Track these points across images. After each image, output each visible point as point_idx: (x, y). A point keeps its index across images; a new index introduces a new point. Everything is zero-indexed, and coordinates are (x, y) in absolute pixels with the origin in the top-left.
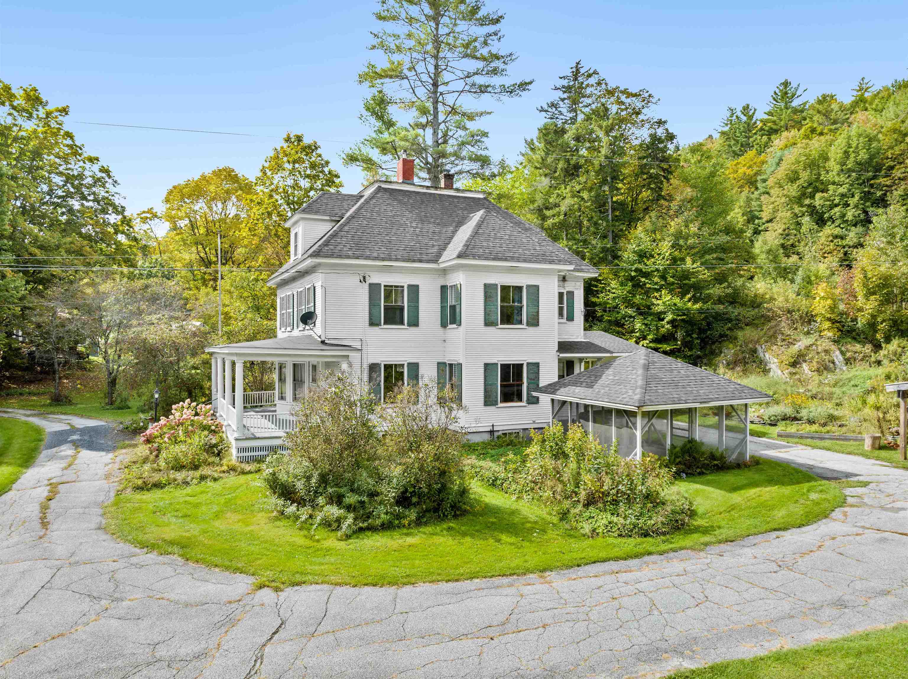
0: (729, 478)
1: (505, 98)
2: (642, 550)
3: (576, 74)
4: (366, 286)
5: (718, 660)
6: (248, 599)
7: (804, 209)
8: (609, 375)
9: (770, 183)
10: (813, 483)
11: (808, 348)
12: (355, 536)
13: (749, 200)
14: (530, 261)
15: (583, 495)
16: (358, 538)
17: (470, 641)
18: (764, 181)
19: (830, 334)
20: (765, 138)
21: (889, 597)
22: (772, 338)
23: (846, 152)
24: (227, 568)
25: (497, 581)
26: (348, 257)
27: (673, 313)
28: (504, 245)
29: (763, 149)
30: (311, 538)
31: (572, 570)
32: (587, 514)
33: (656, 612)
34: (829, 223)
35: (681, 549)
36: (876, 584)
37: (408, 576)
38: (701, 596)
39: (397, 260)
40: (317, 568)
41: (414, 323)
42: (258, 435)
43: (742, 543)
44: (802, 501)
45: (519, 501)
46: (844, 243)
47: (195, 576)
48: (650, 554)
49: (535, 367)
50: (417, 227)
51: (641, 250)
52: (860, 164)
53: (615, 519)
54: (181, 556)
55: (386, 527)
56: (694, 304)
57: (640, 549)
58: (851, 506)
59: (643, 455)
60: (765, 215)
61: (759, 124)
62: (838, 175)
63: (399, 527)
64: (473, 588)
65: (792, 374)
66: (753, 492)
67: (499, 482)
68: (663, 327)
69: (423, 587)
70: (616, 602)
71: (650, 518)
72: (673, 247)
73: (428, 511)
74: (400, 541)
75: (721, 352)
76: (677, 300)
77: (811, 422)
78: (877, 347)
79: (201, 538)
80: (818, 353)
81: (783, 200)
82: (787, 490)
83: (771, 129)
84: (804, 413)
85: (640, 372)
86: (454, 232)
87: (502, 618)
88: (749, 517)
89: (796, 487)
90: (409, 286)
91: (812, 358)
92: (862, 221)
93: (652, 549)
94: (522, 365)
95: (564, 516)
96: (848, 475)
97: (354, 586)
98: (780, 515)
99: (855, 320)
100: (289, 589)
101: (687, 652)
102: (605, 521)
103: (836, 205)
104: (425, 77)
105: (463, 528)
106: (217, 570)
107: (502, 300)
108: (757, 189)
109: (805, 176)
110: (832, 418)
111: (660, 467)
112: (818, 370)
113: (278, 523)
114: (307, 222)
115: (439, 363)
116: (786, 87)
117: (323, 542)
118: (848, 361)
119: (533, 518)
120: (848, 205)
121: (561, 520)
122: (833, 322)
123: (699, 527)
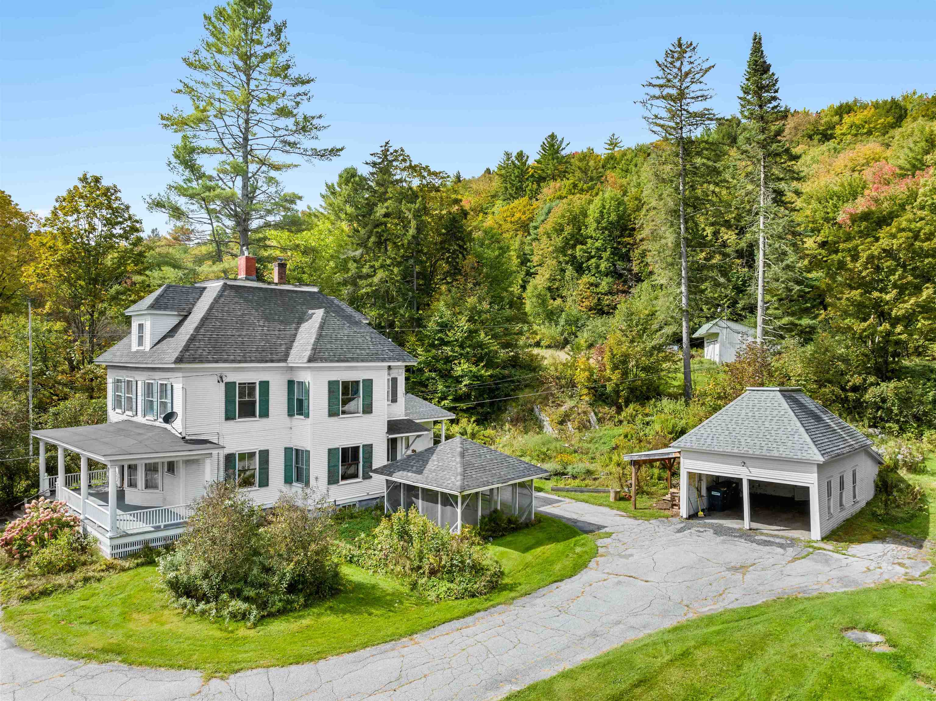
0: (522, 538)
1: (316, 161)
2: (473, 609)
3: (385, 153)
4: (222, 386)
5: (531, 683)
6: (205, 690)
7: (567, 258)
8: (434, 461)
9: (541, 230)
10: (578, 538)
11: (571, 409)
12: (259, 623)
13: (522, 243)
14: (367, 361)
15: (426, 568)
16: (262, 625)
17: (382, 695)
18: (536, 228)
19: (587, 398)
20: (535, 186)
21: (620, 626)
22: (544, 401)
23: (601, 212)
24: (172, 667)
25: (383, 647)
26: (209, 362)
27: (470, 379)
28: (344, 346)
29: (534, 195)
30: (226, 630)
31: (430, 631)
32: (430, 583)
33: (490, 655)
34: (587, 272)
35: (498, 604)
36: (614, 617)
37: (318, 652)
38: (516, 640)
39: (252, 361)
40: (245, 656)
41: (265, 414)
42: (129, 532)
43: (535, 595)
44: (571, 555)
45: (376, 575)
46: (598, 290)
47: (147, 677)
48: (479, 611)
49: (369, 448)
50: (264, 326)
51: (443, 322)
52: (611, 223)
53: (451, 585)
54: (123, 661)
55: (282, 612)
56: (486, 371)
57: (471, 608)
58: (602, 556)
59: (463, 526)
60: (535, 259)
61: (531, 171)
62: (595, 230)
63: (291, 611)
64: (368, 655)
65: (560, 430)
66: (539, 550)
67: (355, 559)
68: (461, 389)
69: (333, 660)
70: (465, 652)
71: (476, 583)
72: (469, 321)
73: (311, 594)
74: (298, 624)
75: (506, 409)
76: (474, 369)
77: (574, 477)
78: (619, 410)
79: (129, 642)
80: (579, 414)
81: (551, 249)
82: (560, 546)
83: (540, 176)
84: (569, 469)
85: (458, 459)
86: (297, 329)
87: (396, 674)
88: (540, 572)
89: (567, 542)
90: (261, 383)
91: (575, 418)
92: (611, 272)
93: (479, 607)
94: (358, 447)
95: (414, 586)
96: (600, 527)
97: (283, 667)
98: (557, 568)
99: (604, 386)
100: (232, 676)
101: (513, 680)
102: (444, 589)
103: (593, 257)
104: (235, 131)
105: (341, 606)
106: (163, 669)
107: (343, 394)
108: (529, 234)
109: (568, 230)
110: (589, 472)
111: (475, 536)
112: (579, 429)
113: (188, 619)
114: (153, 317)
115: (286, 449)
116: (553, 139)
117: (237, 632)
118: (600, 421)
119: (390, 591)
120: (602, 258)
121: (412, 590)
122: (589, 389)
123: (506, 585)
